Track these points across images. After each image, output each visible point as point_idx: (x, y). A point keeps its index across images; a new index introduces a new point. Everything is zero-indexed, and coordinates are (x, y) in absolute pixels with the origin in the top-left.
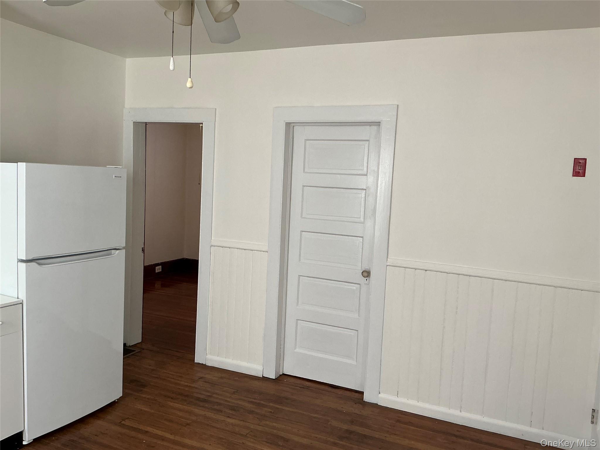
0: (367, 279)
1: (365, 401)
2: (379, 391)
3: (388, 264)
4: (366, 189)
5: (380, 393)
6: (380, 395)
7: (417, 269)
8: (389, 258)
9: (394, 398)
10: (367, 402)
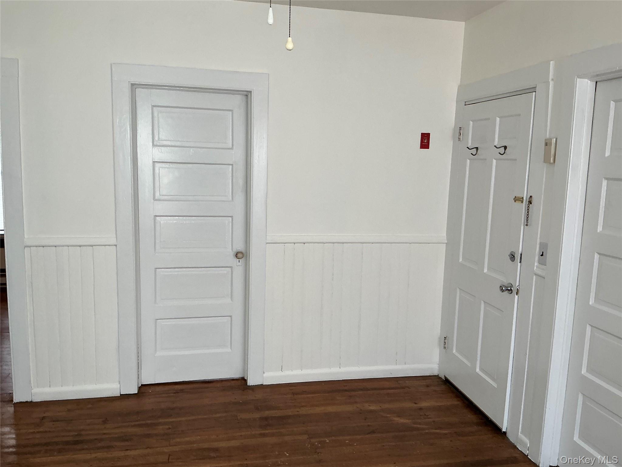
0: (239, 261)
1: (249, 386)
2: (264, 371)
3: (268, 242)
4: (232, 165)
5: (264, 373)
6: (265, 375)
7: (296, 243)
8: (268, 236)
9: (279, 373)
10: (251, 386)
